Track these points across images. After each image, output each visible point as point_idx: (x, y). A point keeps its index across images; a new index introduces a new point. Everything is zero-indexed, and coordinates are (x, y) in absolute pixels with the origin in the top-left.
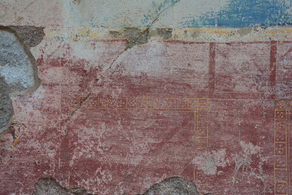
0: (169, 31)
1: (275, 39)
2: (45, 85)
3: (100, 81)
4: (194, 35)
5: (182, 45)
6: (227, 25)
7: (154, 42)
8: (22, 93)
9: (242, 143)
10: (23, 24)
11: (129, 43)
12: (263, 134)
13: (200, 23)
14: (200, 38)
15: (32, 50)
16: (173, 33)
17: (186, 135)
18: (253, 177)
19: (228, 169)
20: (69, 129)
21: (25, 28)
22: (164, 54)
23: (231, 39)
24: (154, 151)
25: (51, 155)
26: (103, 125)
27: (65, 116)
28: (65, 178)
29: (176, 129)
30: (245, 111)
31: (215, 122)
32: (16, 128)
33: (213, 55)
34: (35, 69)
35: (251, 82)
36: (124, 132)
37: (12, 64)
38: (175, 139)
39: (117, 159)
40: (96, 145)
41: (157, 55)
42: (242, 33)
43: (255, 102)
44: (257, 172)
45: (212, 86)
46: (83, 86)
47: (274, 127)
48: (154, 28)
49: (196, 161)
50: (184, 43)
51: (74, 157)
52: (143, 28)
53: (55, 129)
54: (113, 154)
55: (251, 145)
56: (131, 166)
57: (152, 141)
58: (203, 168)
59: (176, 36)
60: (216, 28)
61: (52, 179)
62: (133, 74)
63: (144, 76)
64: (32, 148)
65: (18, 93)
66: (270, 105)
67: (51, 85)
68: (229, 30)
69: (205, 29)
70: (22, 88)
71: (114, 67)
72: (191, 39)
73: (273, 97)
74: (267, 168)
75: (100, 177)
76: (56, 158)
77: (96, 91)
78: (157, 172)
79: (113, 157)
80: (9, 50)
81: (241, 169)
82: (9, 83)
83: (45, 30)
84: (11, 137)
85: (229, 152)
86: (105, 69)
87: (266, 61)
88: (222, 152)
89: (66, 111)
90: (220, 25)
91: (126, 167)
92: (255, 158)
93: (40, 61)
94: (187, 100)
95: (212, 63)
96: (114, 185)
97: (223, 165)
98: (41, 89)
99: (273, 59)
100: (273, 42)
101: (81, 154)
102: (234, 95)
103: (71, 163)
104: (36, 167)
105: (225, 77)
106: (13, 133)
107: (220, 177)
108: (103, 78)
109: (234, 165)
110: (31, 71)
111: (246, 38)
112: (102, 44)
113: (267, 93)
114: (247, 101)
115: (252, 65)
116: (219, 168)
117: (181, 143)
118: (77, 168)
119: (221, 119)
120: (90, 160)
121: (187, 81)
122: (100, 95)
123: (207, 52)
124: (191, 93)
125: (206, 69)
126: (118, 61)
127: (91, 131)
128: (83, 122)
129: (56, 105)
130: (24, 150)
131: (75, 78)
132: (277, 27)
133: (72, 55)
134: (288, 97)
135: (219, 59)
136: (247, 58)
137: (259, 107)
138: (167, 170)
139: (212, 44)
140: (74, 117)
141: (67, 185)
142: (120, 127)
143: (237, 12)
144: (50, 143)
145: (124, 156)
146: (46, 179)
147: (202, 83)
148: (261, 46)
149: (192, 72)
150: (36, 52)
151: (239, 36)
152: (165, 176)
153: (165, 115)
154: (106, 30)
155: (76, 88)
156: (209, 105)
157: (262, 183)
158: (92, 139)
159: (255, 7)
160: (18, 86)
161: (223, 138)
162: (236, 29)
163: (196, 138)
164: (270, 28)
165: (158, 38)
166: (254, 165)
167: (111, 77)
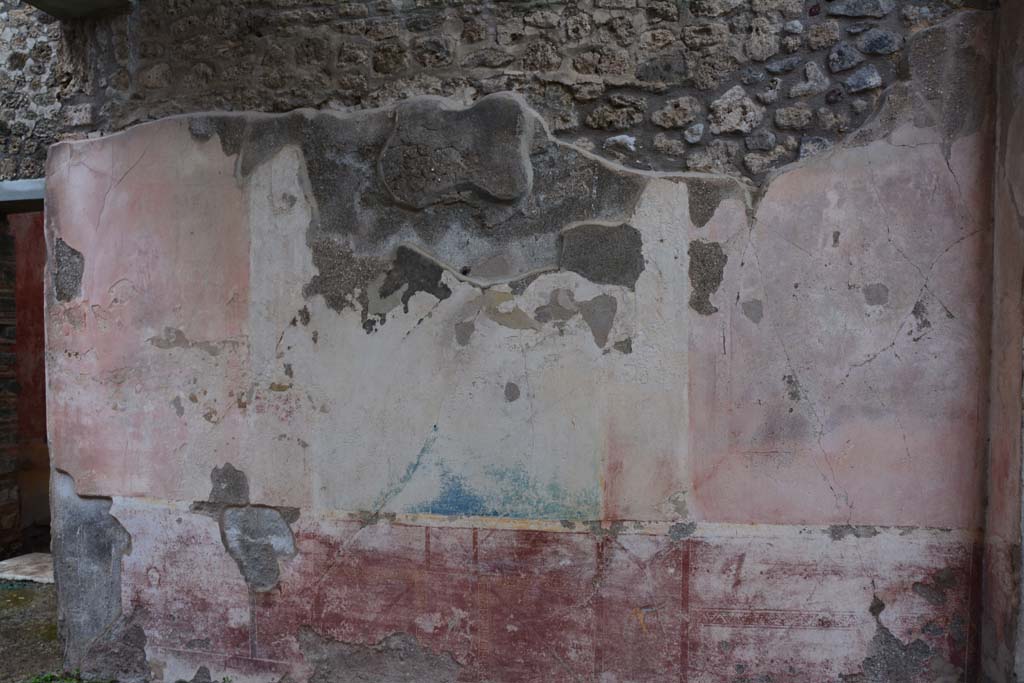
0: (394, 515)
1: (477, 526)
2: (301, 553)
3: (341, 553)
4: (413, 520)
5: (403, 528)
6: (439, 512)
7: (382, 524)
8: (285, 558)
9: (453, 609)
10: (285, 505)
11: (363, 523)
12: (469, 602)
13: (418, 510)
14: (418, 522)
15: (291, 525)
16: (397, 517)
17: (410, 600)
18: (461, 636)
19: (443, 629)
20: (320, 589)
21: (287, 508)
22: (390, 533)
23: (443, 524)
24: (385, 610)
25: (308, 608)
26: (345, 587)
27: (317, 579)
28: (319, 626)
29: (402, 594)
30: (455, 583)
31: (433, 591)
32: (282, 585)
33: (428, 536)
34: (294, 539)
35: (459, 559)
36: (362, 594)
37: (278, 535)
38: (401, 602)
39: (357, 615)
40: (340, 603)
41: (385, 534)
42: (451, 520)
43: (462, 577)
44: (465, 632)
45: (428, 561)
46: (329, 555)
47: (478, 597)
48: (382, 513)
49: (418, 621)
50: (406, 526)
51: (325, 611)
52: (373, 512)
53: (309, 588)
54: (354, 610)
55: (461, 611)
56: (368, 621)
57: (383, 602)
58: (423, 627)
59: (399, 519)
60: (430, 515)
61: (309, 627)
62: (367, 548)
63: (375, 551)
64: (294, 602)
65: (282, 557)
66: (475, 579)
67: (306, 554)
68: (442, 516)
69: (421, 514)
70: (285, 555)
71: (352, 542)
72: (411, 523)
73: (476, 573)
74: (473, 630)
75: (345, 628)
76: (311, 610)
77: (339, 560)
78: (388, 627)
79: (354, 613)
80: (276, 524)
81: (453, 629)
82: (276, 549)
83: (301, 511)
84: (279, 592)
85: (443, 615)
86: (345, 543)
87: (470, 544)
88: (438, 615)
89: (318, 574)
90: (433, 512)
91: (364, 622)
92: (464, 622)
93: (297, 535)
94: (409, 571)
95: (428, 543)
96: (355, 635)
97: (439, 626)
98: (298, 556)
99: (475, 543)
100: (475, 529)
101: (329, 609)
102: (446, 570)
103: (323, 615)
104: (298, 616)
105: (438, 554)
106: (280, 589)
107: (437, 634)
108: (343, 550)
109: (447, 625)
110: (291, 541)
111: (454, 524)
112: (342, 523)
113: (472, 570)
114: (456, 575)
115: (459, 547)
116: (436, 628)
117: (406, 606)
118: (327, 619)
119: (436, 588)
120: (336, 614)
121: (408, 556)
122: (342, 563)
123: (424, 534)
124: (412, 566)
125: (423, 547)
126: (355, 537)
127: (336, 591)
128: (330, 584)
129: (310, 570)
130: (289, 603)
131: (323, 549)
132: (478, 517)
133: (321, 530)
134: (489, 573)
135: (433, 540)
136: (456, 541)
137: (466, 580)
138: (395, 626)
139: (427, 528)
140: (324, 580)
141: (320, 632)
142: (358, 590)
143: (446, 502)
144: (307, 598)
145: (362, 613)
146: (305, 626)
147: (420, 558)
148: (466, 531)
149: (412, 549)
150: (294, 527)
151: (447, 522)
152: (394, 631)
153: (393, 582)
154: (346, 512)
155: (324, 557)
156: (426, 577)
157: (469, 642)
158: (338, 598)
159: (460, 500)
160: (282, 553)
161: (439, 604)
162: (446, 517)
163: (418, 603)
164: (472, 517)
165: (386, 520)
166: (463, 627)
167: (350, 550)
